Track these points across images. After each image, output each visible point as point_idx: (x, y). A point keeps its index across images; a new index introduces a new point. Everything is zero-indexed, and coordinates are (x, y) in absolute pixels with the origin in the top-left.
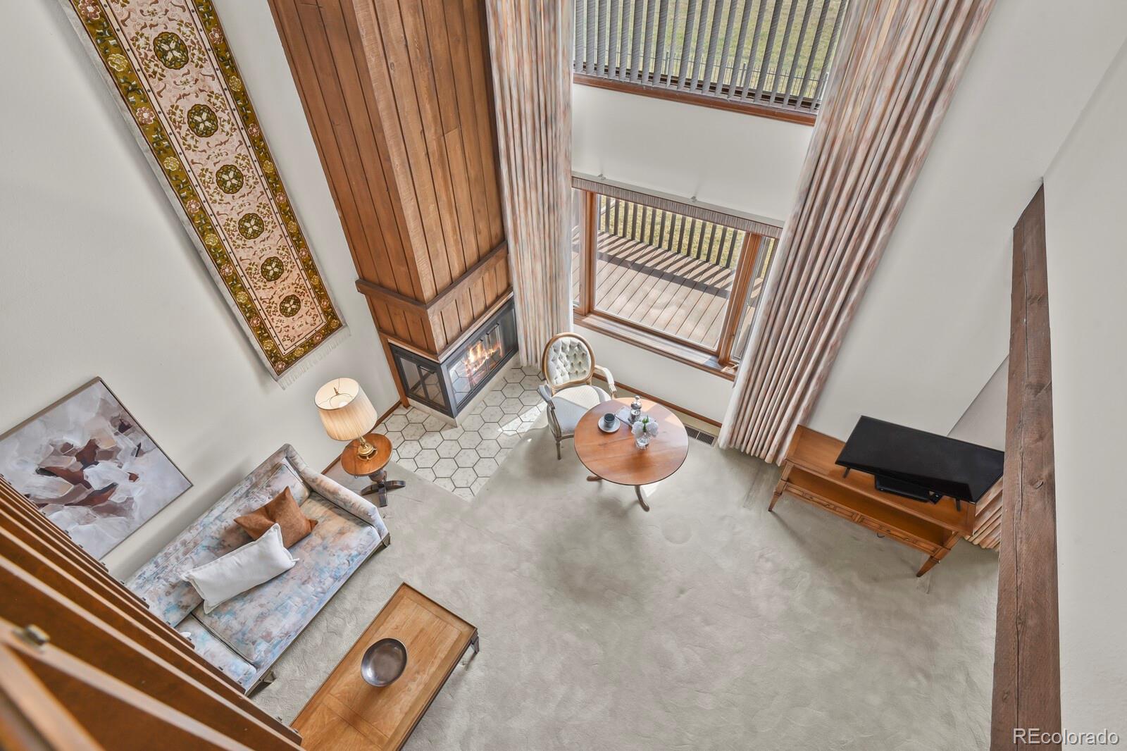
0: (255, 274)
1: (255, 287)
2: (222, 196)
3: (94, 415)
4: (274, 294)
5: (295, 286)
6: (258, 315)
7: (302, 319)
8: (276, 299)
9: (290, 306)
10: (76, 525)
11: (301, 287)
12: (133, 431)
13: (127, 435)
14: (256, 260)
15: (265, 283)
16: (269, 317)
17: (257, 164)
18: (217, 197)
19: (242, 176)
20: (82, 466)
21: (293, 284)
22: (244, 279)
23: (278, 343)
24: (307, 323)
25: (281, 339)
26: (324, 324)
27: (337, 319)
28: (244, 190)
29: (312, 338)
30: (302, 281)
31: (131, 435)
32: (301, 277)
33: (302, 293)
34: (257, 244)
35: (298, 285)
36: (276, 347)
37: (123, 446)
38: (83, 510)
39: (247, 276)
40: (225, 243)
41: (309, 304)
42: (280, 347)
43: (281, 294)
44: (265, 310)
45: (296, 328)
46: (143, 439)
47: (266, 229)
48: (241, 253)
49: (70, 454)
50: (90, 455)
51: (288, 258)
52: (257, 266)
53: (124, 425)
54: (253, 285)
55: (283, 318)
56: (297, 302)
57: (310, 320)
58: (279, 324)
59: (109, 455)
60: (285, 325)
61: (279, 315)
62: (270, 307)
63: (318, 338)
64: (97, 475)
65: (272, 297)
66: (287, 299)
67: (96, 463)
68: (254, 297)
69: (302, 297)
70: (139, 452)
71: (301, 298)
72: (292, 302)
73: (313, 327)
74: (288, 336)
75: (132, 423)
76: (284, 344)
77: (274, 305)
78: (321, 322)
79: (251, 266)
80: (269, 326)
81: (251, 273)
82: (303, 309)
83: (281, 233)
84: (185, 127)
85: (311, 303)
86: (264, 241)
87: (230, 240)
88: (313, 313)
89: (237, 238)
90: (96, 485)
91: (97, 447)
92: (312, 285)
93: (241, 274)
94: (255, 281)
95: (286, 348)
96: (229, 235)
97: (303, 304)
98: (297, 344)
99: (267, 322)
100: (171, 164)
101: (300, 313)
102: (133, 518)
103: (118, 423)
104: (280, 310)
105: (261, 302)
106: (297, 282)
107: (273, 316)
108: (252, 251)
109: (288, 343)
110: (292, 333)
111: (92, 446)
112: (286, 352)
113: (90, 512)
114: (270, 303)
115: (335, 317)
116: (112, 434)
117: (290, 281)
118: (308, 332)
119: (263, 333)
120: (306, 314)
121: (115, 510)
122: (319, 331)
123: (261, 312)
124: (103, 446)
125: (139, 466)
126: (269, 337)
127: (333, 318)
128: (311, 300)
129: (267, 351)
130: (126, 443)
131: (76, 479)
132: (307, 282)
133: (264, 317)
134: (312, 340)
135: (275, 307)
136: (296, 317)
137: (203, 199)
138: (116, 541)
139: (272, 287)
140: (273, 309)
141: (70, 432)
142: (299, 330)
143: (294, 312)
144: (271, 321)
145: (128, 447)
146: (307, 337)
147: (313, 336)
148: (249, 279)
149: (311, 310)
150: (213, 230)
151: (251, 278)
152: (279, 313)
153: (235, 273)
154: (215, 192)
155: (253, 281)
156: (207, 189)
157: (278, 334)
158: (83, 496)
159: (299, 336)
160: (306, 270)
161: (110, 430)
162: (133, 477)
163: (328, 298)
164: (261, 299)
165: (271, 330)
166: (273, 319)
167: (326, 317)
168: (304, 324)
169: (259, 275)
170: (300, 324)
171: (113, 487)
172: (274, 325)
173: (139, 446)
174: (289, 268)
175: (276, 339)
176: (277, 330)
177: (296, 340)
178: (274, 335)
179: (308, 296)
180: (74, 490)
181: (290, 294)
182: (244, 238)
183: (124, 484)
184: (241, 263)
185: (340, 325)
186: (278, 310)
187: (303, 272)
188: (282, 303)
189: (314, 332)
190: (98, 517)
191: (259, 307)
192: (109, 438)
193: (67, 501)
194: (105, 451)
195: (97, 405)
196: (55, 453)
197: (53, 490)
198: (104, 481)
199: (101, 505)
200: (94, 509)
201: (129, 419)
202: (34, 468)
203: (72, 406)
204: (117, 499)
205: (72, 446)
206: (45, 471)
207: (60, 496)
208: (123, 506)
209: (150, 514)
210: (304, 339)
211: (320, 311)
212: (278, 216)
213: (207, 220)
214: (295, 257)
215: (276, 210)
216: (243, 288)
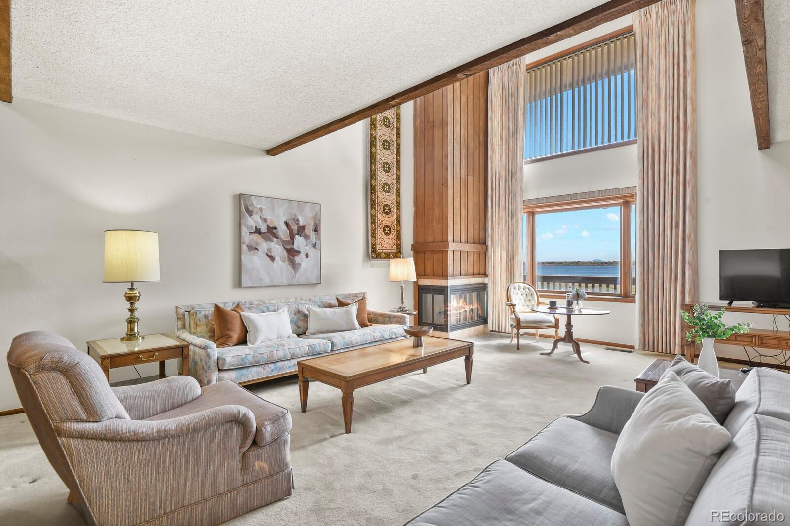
3: (311, 215)
4: (384, 220)
6: (375, 224)
7: (389, 241)
8: (383, 222)
10: (279, 258)
11: (393, 226)
12: (317, 235)
13: (315, 234)
14: (383, 201)
15: (383, 213)
16: (378, 229)
17: (395, 168)
19: (390, 169)
20: (297, 233)
21: (391, 221)
22: (377, 205)
23: (377, 243)
25: (379, 242)
26: (395, 250)
27: (401, 253)
28: (389, 174)
30: (394, 223)
32: (394, 221)
33: (393, 228)
34: (386, 196)
35: (392, 223)
36: (375, 244)
37: (311, 238)
38: (285, 253)
42: (377, 246)
43: (386, 222)
45: (385, 242)
46: (318, 242)
47: (390, 193)
48: (380, 195)
49: (297, 224)
50: (301, 230)
51: (393, 210)
52: (383, 204)
53: (316, 230)
54: (378, 210)
55: (383, 233)
56: (390, 231)
57: (391, 243)
58: (381, 235)
59: (307, 237)
60: (382, 237)
61: (382, 231)
62: (380, 225)
63: (391, 255)
64: (299, 242)
66: (387, 227)
67: (301, 237)
68: (377, 216)
69: (392, 230)
70: (314, 246)
73: (391, 248)
74: (381, 244)
75: (319, 231)
76: (379, 246)
77: (382, 225)
78: (395, 248)
79: (381, 202)
80: (377, 233)
81: (380, 205)
82: (391, 236)
83: (394, 198)
84: (381, 143)
85: (394, 236)
86: (388, 196)
87: (378, 187)
88: (393, 242)
89: (381, 188)
90: (295, 247)
91: (305, 230)
92: (397, 229)
93: (377, 202)
94: (380, 209)
95: (379, 249)
96: (379, 185)
97: (391, 234)
98: (383, 251)
100: (373, 150)
102: (296, 276)
103: (315, 227)
104: (383, 229)
107: (380, 229)
108: (383, 197)
110: (383, 243)
111: (304, 228)
112: (378, 251)
114: (381, 223)
115: (400, 251)
116: (311, 230)
117: (390, 219)
118: (389, 248)
120: (391, 240)
121: (294, 265)
122: (392, 252)
123: (377, 224)
124: (306, 232)
125: (312, 252)
126: (375, 238)
128: (394, 234)
129: (372, 243)
130: (312, 236)
131: (292, 237)
132: (396, 226)
133: (377, 227)
134: (389, 254)
136: (387, 237)
137: (377, 168)
138: (285, 282)
139: (384, 217)
141: (302, 216)
142: (386, 245)
143: (387, 235)
144: (378, 231)
145: (312, 240)
146: (388, 251)
147: (390, 252)
149: (393, 239)
150: (375, 179)
151: (379, 207)
153: (375, 200)
154: (381, 168)
156: (379, 165)
158: (289, 247)
160: (397, 221)
161: (312, 228)
162: (307, 255)
163: (400, 240)
164: (379, 218)
165: (377, 235)
167: (397, 249)
168: (389, 244)
169: (382, 208)
170: (387, 242)
171: (299, 252)
172: (379, 234)
173: (316, 243)
174: (392, 213)
175: (377, 240)
176: (379, 237)
177: (384, 248)
178: (377, 238)
179: (394, 232)
180: (289, 241)
181: (389, 225)
182: (383, 190)
183: (303, 255)
184: (378, 198)
188: (385, 226)
189: (391, 250)
190: (287, 262)
191: (377, 221)
192: (309, 231)
193: (284, 244)
194: (305, 234)
195: (314, 213)
196: (294, 219)
197: (284, 235)
198: (298, 247)
199: (291, 257)
200: (289, 257)
201: (319, 228)
202: (284, 219)
203: (308, 206)
204: (297, 259)
205: (299, 222)
206: (287, 224)
207: (284, 239)
208: (297, 265)
209: (302, 282)
210: (386, 251)
211: (396, 244)
212: (395, 191)
213: (375, 174)
214: (396, 212)
215: (396, 188)
216: (375, 208)
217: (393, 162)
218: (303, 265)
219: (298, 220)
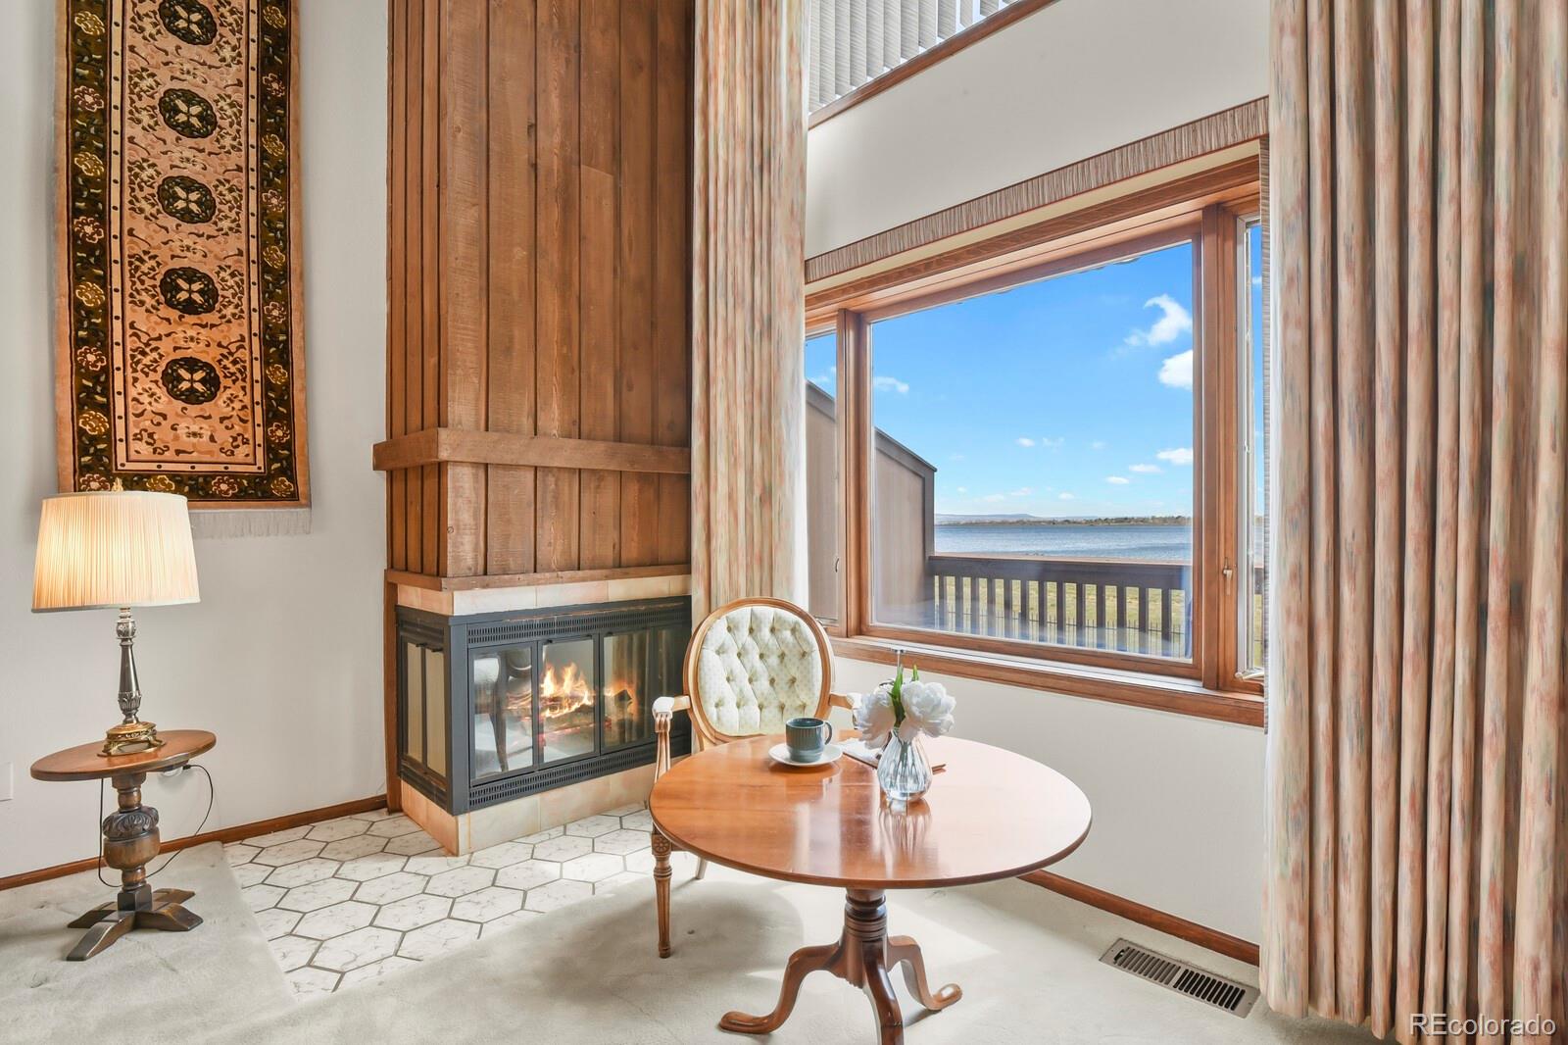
0: (146, 274)
1: (131, 295)
2: (156, 123)
4: (168, 335)
5: (225, 352)
6: (106, 349)
7: (205, 424)
8: (165, 346)
9: (191, 380)
11: (235, 362)
14: (164, 254)
15: (159, 303)
16: (129, 370)
17: (253, 127)
18: (146, 119)
19: (215, 124)
21: (220, 345)
22: (116, 268)
23: (120, 434)
24: (212, 439)
25: (133, 430)
26: (254, 469)
27: (293, 479)
28: (205, 143)
29: (209, 477)
30: (244, 354)
32: (246, 344)
33: (233, 374)
34: (184, 234)
35: (231, 354)
36: (109, 436)
39: (127, 268)
40: (115, 188)
41: (237, 405)
42: (121, 447)
43: (182, 343)
44: (129, 353)
45: (182, 431)
47: (215, 223)
48: (137, 225)
51: (234, 296)
52: (159, 264)
54: (128, 291)
55: (161, 392)
56: (212, 383)
57: (224, 437)
58: (145, 399)
60: (158, 407)
61: (156, 382)
62: (144, 353)
63: (224, 487)
65: (159, 338)
66: (192, 364)
68: (117, 312)
69: (228, 382)
71: (224, 382)
72: (199, 375)
73: (223, 457)
74: (151, 435)
76: (135, 445)
77: (155, 355)
78: (250, 460)
79: (146, 258)
80: (118, 385)
81: (137, 268)
82: (219, 405)
83: (244, 248)
85: (244, 407)
86: (199, 236)
87: (127, 191)
88: (238, 429)
89: (145, 198)
92: (265, 377)
93: (115, 256)
94: (138, 286)
95: (133, 454)
96: (132, 182)
97: (222, 397)
98: (165, 467)
99: (118, 376)
101: (208, 406)
104: (164, 373)
105: (129, 332)
106: (233, 348)
107: (139, 375)
108: (162, 236)
109: (145, 450)
110: (163, 434)
112: (129, 466)
114: (147, 345)
115: (288, 472)
117: (215, 335)
118: (207, 458)
119: (94, 394)
120: (222, 420)
122: (234, 475)
123: (118, 352)
126: (107, 409)
127: (282, 472)
128: (247, 400)
132: (257, 364)
133: (118, 362)
134: (206, 482)
135: (155, 361)
136: (193, 410)
137: (116, 100)
139: (168, 320)
140: (147, 360)
142: (187, 442)
143: (191, 397)
144: (130, 380)
146: (199, 468)
147: (213, 475)
148: (127, 275)
149: (235, 420)
151: (132, 276)
152: (158, 376)
153: (104, 245)
154: (145, 109)
155: (134, 283)
156: (135, 97)
157: (131, 418)
159: (178, 452)
160: (266, 344)
163: (291, 426)
164: (132, 326)
165: (119, 401)
166: (136, 380)
167: (269, 462)
168: (206, 438)
169: (152, 282)
170: (195, 428)
172: (133, 392)
175: (120, 424)
176: (136, 408)
177: (168, 455)
178: (120, 410)
179: (244, 388)
181: (205, 358)
182: (160, 207)
184: (127, 239)
185: (293, 497)
186: (160, 370)
187: (255, 341)
188: (175, 362)
189: (221, 468)
191: (118, 338)
210: (187, 468)
211: (260, 440)
212: (253, 220)
213: (103, 133)
214: (255, 304)
215: (253, 208)
216: (104, 282)
217: (239, 96)
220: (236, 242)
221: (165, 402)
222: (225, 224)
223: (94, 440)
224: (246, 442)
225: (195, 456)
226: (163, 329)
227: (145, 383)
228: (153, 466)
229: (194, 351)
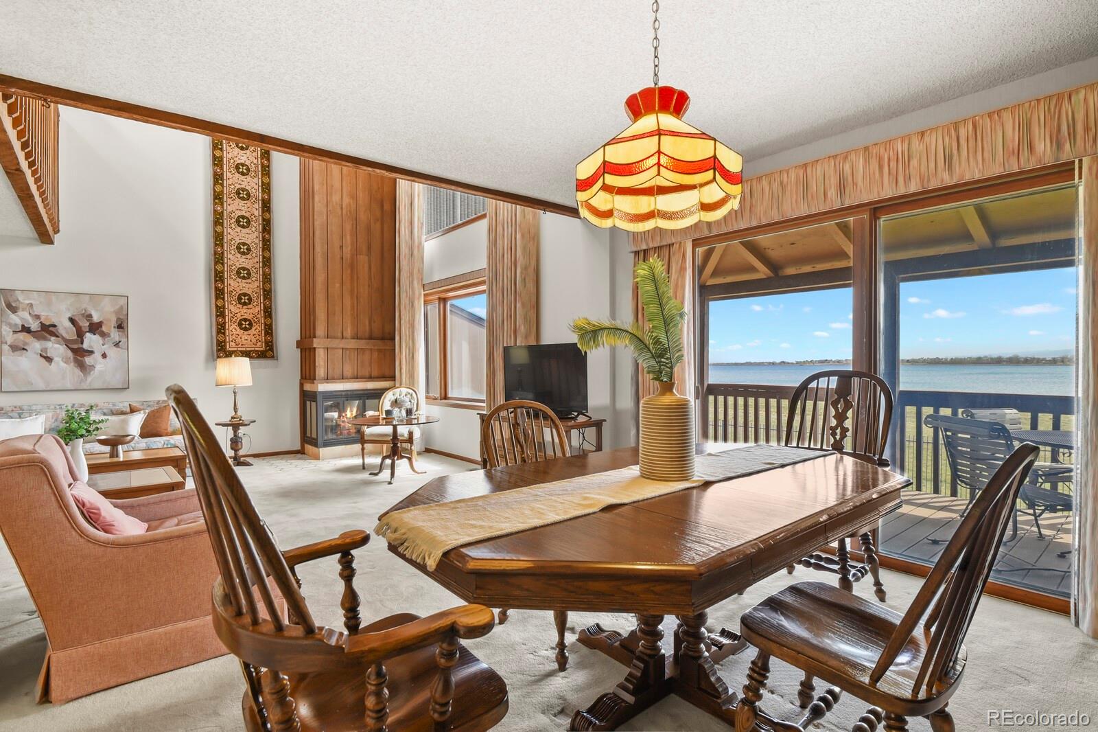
0: (233, 296)
2: (236, 253)
3: (112, 310)
4: (239, 312)
5: (254, 316)
6: (224, 318)
7: (249, 337)
8: (239, 315)
9: (245, 324)
10: (60, 360)
11: (257, 318)
12: (122, 332)
13: (119, 331)
14: (238, 290)
15: (237, 303)
16: (230, 322)
17: (261, 249)
18: (233, 252)
19: (251, 250)
20: (88, 330)
21: (253, 314)
22: (226, 295)
23: (228, 340)
24: (251, 341)
25: (231, 339)
26: (262, 349)
27: (273, 352)
28: (248, 256)
29: (250, 351)
30: (259, 316)
31: (120, 333)
32: (260, 313)
33: (256, 322)
34: (243, 283)
35: (256, 316)
36: (225, 341)
37: (112, 336)
38: (70, 354)
39: (229, 295)
40: (226, 273)
41: (257, 331)
42: (228, 344)
43: (243, 314)
44: (229, 318)
45: (243, 339)
46: (124, 340)
47: (251, 279)
48: (232, 282)
49: (88, 320)
50: (95, 328)
51: (256, 299)
52: (237, 292)
53: (121, 326)
54: (229, 301)
55: (238, 328)
56: (251, 325)
57: (254, 340)
58: (234, 330)
59: (103, 335)
60: (237, 333)
61: (236, 326)
62: (233, 318)
63: (256, 354)
64: (91, 340)
65: (237, 313)
66: (245, 320)
67: (95, 334)
68: (227, 307)
70: (117, 345)
71: (254, 324)
72: (247, 323)
73: (254, 346)
74: (235, 340)
75: (125, 327)
76: (231, 343)
77: (236, 318)
78: (261, 347)
79: (234, 291)
80: (227, 327)
81: (231, 294)
82: (253, 331)
83: (259, 285)
85: (259, 331)
86: (247, 283)
87: (229, 273)
88: (258, 337)
89: (233, 275)
90: (85, 346)
91: (101, 327)
92: (265, 322)
93: (226, 292)
94: (232, 299)
95: (230, 346)
96: (230, 271)
97: (253, 329)
98: (240, 349)
99: (227, 324)
100: (219, 229)
101: (250, 332)
102: (86, 380)
103: (119, 323)
105: (230, 312)
106: (256, 314)
107: (232, 324)
108: (238, 284)
109: (233, 344)
110: (238, 340)
111: (100, 324)
112: (230, 349)
113: (72, 358)
114: (234, 315)
115: (271, 349)
116: (113, 326)
117: (251, 311)
118: (250, 346)
119: (221, 329)
120: (253, 335)
121: (82, 366)
122: (256, 351)
123: (227, 318)
124: (104, 329)
125: (112, 352)
126: (224, 334)
127: (270, 350)
128: (260, 329)
129: (218, 340)
130: (115, 335)
131: (80, 335)
132: (263, 319)
133: (227, 321)
134: (249, 354)
135: (236, 320)
136: (246, 333)
137: (225, 249)
138: (69, 386)
139: (239, 308)
140: (234, 320)
141: (97, 310)
142: (244, 342)
143: (245, 329)
144: (230, 325)
145: (114, 338)
146: (248, 349)
147: (251, 351)
148: (229, 297)
149: (257, 335)
150: (223, 264)
152: (237, 324)
153: (223, 289)
154: (233, 250)
156: (230, 247)
157: (230, 336)
158: (75, 346)
159: (242, 345)
160: (265, 312)
161: (114, 323)
162: (104, 356)
163: (272, 336)
164: (230, 310)
165: (227, 331)
167: (266, 347)
168: (249, 341)
169: (235, 298)
170: (246, 338)
171: (92, 352)
172: (230, 329)
173: (120, 342)
174: (255, 304)
175: (227, 338)
176: (231, 333)
177: (240, 346)
178: (227, 334)
179: (259, 326)
180: (75, 340)
181: (249, 318)
182: (237, 277)
183: (97, 355)
184: (228, 286)
185: (273, 357)
186: (237, 322)
187: (262, 312)
188: (241, 319)
189: (254, 349)
190: (72, 364)
191: (227, 314)
192: (110, 327)
193: (67, 343)
194: (103, 332)
195: (118, 307)
196: (83, 315)
197: (67, 333)
198: (91, 347)
199: (79, 358)
200: (74, 358)
201: (125, 324)
202: (69, 315)
203: (107, 299)
204: (88, 360)
205: (92, 317)
206: (72, 320)
207: (68, 338)
208: (88, 367)
209: (96, 386)
210: (244, 349)
211: (263, 341)
212: (261, 277)
213: (222, 258)
214: (262, 301)
215: (261, 273)
216: (223, 299)
217: (257, 241)
218: (98, 367)
219: (90, 316)
220: (257, 284)
221: (239, 331)
222: (254, 279)
223: (222, 342)
224: (260, 341)
225: (247, 346)
226: (237, 311)
227: (234, 326)
228: (236, 349)
229: (246, 316)
